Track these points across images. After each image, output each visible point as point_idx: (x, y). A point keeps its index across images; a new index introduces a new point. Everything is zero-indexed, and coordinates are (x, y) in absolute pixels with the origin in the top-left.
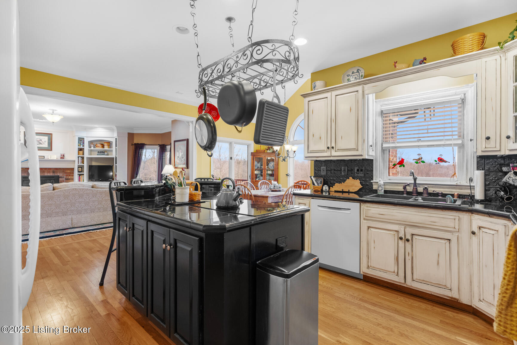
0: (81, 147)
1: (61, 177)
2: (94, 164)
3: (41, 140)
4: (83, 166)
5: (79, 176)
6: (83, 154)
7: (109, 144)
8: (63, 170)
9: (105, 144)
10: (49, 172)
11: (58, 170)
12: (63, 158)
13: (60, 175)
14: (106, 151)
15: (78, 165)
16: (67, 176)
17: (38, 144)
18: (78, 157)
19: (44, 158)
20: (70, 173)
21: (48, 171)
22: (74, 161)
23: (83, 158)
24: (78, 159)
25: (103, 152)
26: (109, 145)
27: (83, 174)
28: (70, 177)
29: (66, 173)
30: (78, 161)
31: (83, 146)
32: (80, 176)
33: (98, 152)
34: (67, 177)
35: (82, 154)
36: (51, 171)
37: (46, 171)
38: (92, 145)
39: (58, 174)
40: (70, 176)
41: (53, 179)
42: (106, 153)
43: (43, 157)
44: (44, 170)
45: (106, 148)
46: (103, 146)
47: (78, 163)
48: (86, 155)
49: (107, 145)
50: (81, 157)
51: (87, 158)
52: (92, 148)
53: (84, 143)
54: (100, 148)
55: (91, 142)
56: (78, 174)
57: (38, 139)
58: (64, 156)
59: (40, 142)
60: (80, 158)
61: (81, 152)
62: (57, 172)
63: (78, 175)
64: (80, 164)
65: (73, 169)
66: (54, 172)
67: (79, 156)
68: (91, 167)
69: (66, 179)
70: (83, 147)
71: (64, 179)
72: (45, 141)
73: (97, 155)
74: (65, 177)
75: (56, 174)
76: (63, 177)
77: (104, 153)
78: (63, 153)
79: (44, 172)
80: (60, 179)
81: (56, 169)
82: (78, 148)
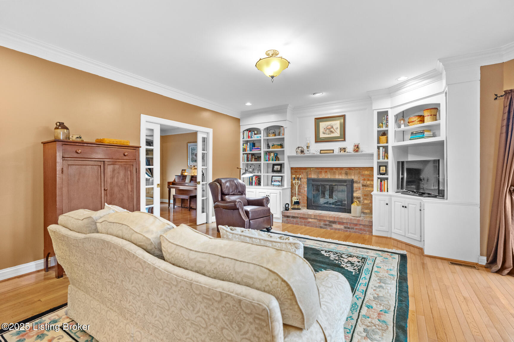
0: (384, 128)
1: (356, 182)
2: (411, 158)
3: (332, 127)
4: (387, 162)
5: (381, 181)
6: (387, 142)
7: (435, 110)
8: (360, 170)
9: (426, 113)
10: (341, 174)
11: (352, 170)
12: (357, 151)
13: (354, 177)
14: (430, 128)
15: (378, 162)
16: (364, 180)
17: (329, 132)
18: (378, 148)
19: (333, 153)
20: (369, 175)
21: (340, 171)
22: (372, 155)
23: (386, 148)
24: (379, 151)
25: (420, 133)
26: (433, 114)
27: (387, 179)
28: (368, 183)
29: (363, 175)
30: (379, 155)
31: (387, 126)
32: (383, 182)
33: (412, 133)
34: (365, 182)
35: (385, 142)
36: (343, 172)
37: (337, 172)
38: (402, 122)
39: (353, 177)
40: (368, 180)
41: (345, 184)
42: (426, 134)
43: (332, 151)
44: (334, 170)
45: (428, 122)
46: (422, 119)
47: (379, 159)
48: (392, 142)
49: (429, 114)
50: (383, 147)
51: (393, 147)
52: (403, 127)
53: (387, 120)
54: (416, 126)
55: (402, 116)
56: (379, 178)
57: (330, 127)
58: (358, 147)
59: (332, 129)
60: (381, 148)
61: (383, 138)
62: (351, 174)
63: (379, 180)
64: (381, 160)
65: (372, 169)
66: (346, 174)
67: (379, 145)
68: (401, 165)
69: (363, 186)
70: (386, 129)
71: (360, 185)
72: (337, 128)
73: (410, 139)
74: (361, 182)
75: (349, 178)
76: (360, 182)
77: (423, 133)
78: (357, 143)
79: (334, 173)
80: (355, 185)
81: (350, 168)
82: (378, 131)
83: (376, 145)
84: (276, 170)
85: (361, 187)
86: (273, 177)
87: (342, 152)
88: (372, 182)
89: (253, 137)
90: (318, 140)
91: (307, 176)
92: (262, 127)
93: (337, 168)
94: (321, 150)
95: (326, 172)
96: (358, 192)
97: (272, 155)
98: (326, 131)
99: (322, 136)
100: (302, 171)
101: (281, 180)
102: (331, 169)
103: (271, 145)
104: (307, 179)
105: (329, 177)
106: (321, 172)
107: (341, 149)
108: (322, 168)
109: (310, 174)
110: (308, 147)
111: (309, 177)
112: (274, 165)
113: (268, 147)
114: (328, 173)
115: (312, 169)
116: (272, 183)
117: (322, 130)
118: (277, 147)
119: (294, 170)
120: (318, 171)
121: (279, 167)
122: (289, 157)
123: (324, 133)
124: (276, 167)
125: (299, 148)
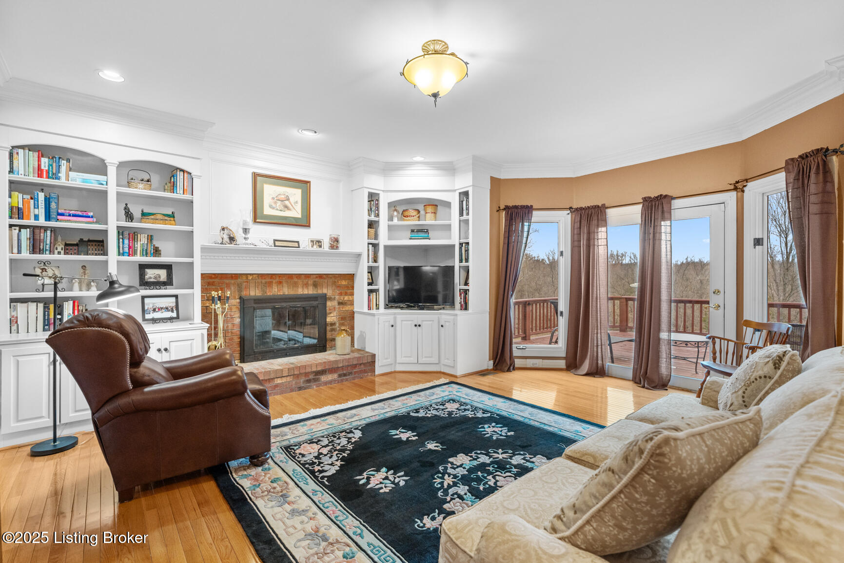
0: (373, 218)
1: (330, 299)
3: (288, 199)
4: (378, 267)
6: (377, 239)
7: (439, 207)
8: (334, 278)
10: (306, 285)
11: (324, 278)
12: (335, 248)
13: (327, 291)
16: (341, 294)
17: (282, 208)
18: (368, 245)
19: (299, 247)
20: (347, 287)
21: (305, 281)
22: (362, 255)
23: (375, 246)
24: (368, 250)
25: (424, 233)
27: (377, 290)
28: (346, 298)
29: (339, 287)
30: (368, 256)
31: (378, 215)
32: (371, 295)
33: (413, 231)
34: (342, 298)
35: (375, 237)
36: (311, 282)
37: (300, 282)
38: (396, 213)
39: (325, 291)
40: (346, 294)
41: (316, 303)
43: (296, 245)
44: (296, 280)
48: (384, 240)
51: (386, 247)
52: (397, 221)
53: (378, 207)
55: (392, 205)
57: (283, 196)
58: (337, 241)
59: (287, 203)
60: (371, 247)
61: (373, 232)
62: (322, 287)
64: (371, 264)
65: (351, 276)
66: (315, 285)
67: (369, 241)
69: (340, 303)
70: (376, 219)
71: (335, 303)
72: (297, 202)
73: (411, 239)
74: (337, 297)
75: (320, 292)
76: (334, 299)
77: (427, 232)
78: (334, 234)
79: (295, 285)
80: (329, 304)
81: (321, 276)
82: (368, 220)
83: (367, 241)
84: (152, 280)
85: (337, 307)
86: (147, 300)
87: (315, 246)
88: (350, 297)
89: (62, 175)
90: (258, 216)
91: (240, 291)
93: (299, 276)
94: (275, 241)
95: (280, 283)
96: (332, 315)
97: (143, 240)
98: (275, 203)
100: (227, 281)
101: (174, 304)
102: (290, 276)
103: (136, 212)
104: (240, 298)
105: (287, 293)
106: (270, 284)
107: (312, 241)
108: (272, 276)
109: (248, 287)
110: (246, 231)
111: (244, 293)
112: (143, 267)
113: (129, 216)
114: (285, 284)
115: (250, 278)
116: (147, 316)
118: (164, 221)
119: (211, 281)
120: (264, 281)
121: (163, 274)
122: (204, 249)
124: (151, 274)
125: (223, 229)
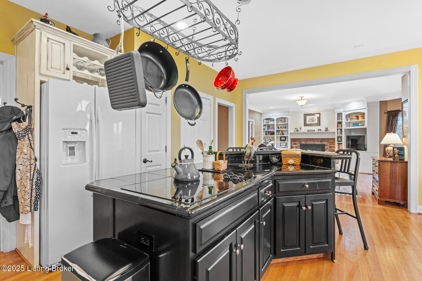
0: (340, 121)
1: (326, 145)
2: (353, 134)
3: (313, 119)
4: (342, 136)
5: (339, 145)
6: (342, 127)
7: (363, 114)
8: (328, 140)
9: (359, 116)
10: (318, 141)
11: (324, 140)
12: (327, 131)
13: (325, 143)
14: (361, 122)
15: (337, 136)
16: (330, 144)
17: (312, 121)
18: (338, 129)
20: (333, 142)
22: (335, 133)
23: (341, 130)
24: (338, 131)
25: (357, 124)
26: (362, 116)
27: (342, 144)
28: (332, 146)
29: (329, 142)
30: (338, 133)
31: (342, 120)
33: (353, 124)
34: (331, 145)
35: (341, 127)
36: (320, 140)
37: (316, 140)
38: (349, 118)
39: (324, 143)
40: (332, 144)
41: (320, 146)
42: (359, 124)
43: (314, 131)
44: (315, 140)
45: (360, 119)
46: (358, 118)
47: (338, 134)
48: (344, 127)
49: (361, 116)
50: (340, 129)
51: (345, 129)
52: (349, 121)
53: (342, 117)
54: (355, 121)
55: (348, 116)
56: (338, 143)
58: (327, 129)
59: (313, 120)
60: (339, 130)
61: (340, 125)
62: (323, 142)
63: (338, 144)
64: (339, 135)
65: (334, 139)
66: (321, 141)
67: (338, 128)
68: (348, 137)
69: (330, 147)
70: (341, 121)
71: (328, 147)
72: (316, 119)
73: (353, 126)
74: (329, 145)
75: (323, 143)
76: (328, 146)
77: (358, 124)
78: (326, 127)
79: (315, 141)
80: (326, 147)
81: (323, 139)
82: (337, 122)
83: (337, 128)
84: (282, 140)
85: (329, 148)
86: (281, 143)
87: (319, 131)
88: (334, 145)
89: (269, 122)
90: (305, 125)
91: (300, 142)
92: (275, 118)
93: (316, 139)
94: (308, 130)
95: (310, 141)
96: (327, 150)
97: (280, 132)
98: (310, 120)
99: (308, 123)
100: (297, 140)
101: (285, 145)
102: (313, 139)
103: (279, 127)
104: (300, 144)
105: (312, 143)
106: (307, 141)
107: (318, 130)
108: (308, 139)
109: (302, 142)
110: (301, 128)
111: (301, 143)
112: (281, 137)
113: (278, 128)
114: (312, 141)
115: (302, 139)
116: (281, 147)
117: (307, 120)
118: (284, 128)
119: (293, 140)
120: (306, 140)
121: (284, 138)
122: (290, 133)
123: (309, 122)
124: (282, 138)
125: (296, 129)
